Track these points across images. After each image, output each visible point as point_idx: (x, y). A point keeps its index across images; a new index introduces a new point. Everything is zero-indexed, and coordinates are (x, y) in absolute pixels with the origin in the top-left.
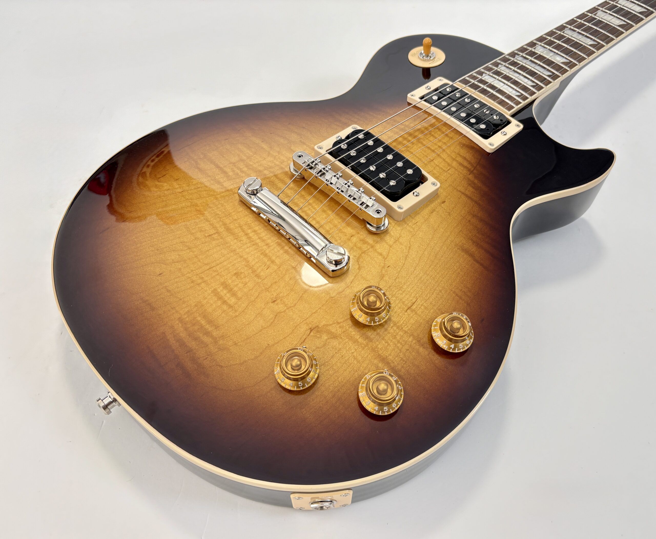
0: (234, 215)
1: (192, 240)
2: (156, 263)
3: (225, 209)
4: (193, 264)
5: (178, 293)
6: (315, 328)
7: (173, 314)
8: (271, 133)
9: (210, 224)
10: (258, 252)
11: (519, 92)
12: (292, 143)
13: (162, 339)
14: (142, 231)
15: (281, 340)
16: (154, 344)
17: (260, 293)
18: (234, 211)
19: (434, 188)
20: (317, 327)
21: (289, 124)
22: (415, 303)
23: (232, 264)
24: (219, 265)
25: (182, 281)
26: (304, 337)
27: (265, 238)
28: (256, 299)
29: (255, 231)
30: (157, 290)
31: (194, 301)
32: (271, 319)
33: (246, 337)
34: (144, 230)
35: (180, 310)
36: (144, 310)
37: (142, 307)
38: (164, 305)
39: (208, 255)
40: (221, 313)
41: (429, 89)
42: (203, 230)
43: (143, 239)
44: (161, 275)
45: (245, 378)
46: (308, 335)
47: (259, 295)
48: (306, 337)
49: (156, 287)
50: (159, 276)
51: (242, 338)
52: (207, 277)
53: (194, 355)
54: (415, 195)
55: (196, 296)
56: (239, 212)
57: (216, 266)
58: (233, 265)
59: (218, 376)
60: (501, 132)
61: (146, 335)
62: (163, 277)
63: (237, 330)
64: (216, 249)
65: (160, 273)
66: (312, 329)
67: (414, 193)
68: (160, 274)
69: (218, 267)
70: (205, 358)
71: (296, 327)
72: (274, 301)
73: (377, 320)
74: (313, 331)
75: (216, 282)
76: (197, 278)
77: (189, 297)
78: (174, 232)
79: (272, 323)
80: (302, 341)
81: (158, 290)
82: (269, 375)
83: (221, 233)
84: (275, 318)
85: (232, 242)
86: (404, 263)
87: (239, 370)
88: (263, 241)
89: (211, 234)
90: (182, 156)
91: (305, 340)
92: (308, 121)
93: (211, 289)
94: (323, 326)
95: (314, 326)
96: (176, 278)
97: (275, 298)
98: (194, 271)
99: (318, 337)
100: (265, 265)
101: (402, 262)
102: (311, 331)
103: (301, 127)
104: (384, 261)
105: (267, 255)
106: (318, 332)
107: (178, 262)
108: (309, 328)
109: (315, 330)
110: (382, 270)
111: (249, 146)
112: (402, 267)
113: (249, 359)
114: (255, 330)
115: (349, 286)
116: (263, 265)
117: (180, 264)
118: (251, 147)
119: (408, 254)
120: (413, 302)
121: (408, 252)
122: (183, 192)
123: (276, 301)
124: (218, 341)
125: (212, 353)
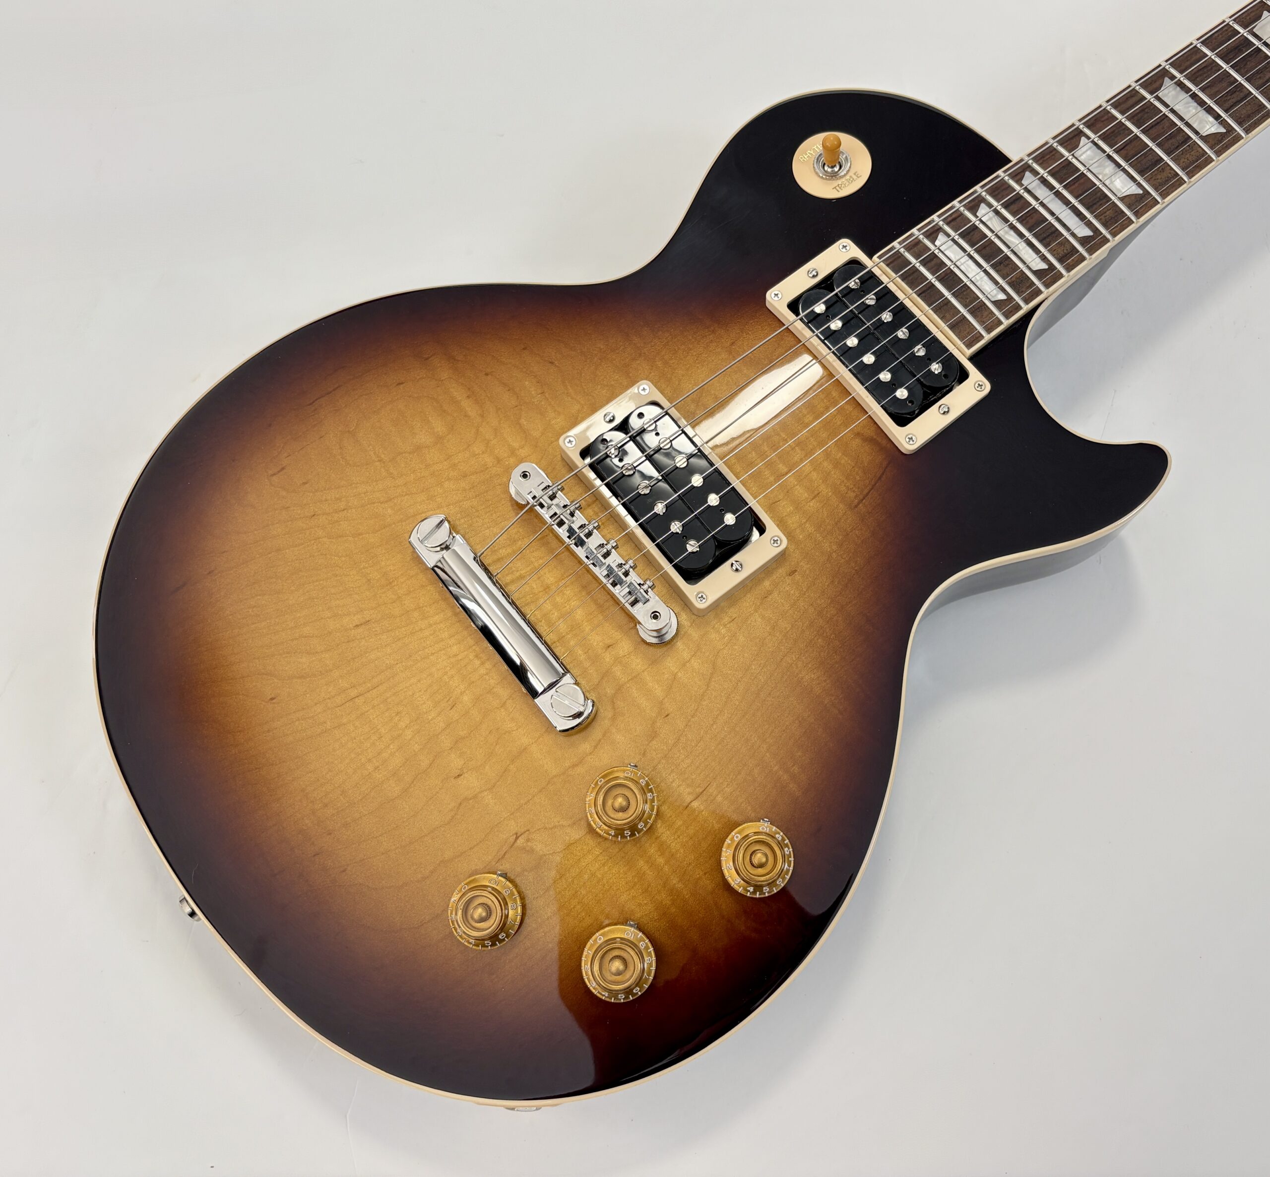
1: (326, 632)
2: (266, 675)
4: (326, 685)
5: (300, 741)
7: (293, 780)
8: (487, 374)
10: (438, 670)
11: (1003, 290)
12: (523, 407)
14: (241, 601)
15: (465, 852)
16: (263, 832)
17: (436, 756)
18: (402, 574)
19: (775, 551)
20: (527, 832)
21: (524, 349)
22: (705, 792)
23: (393, 691)
24: (371, 692)
25: (308, 718)
26: (505, 849)
28: (430, 770)
30: (267, 730)
31: (326, 760)
32: (452, 810)
33: (408, 840)
34: (245, 599)
35: (303, 775)
38: (278, 762)
39: (352, 668)
40: (369, 790)
41: (814, 276)
42: (346, 612)
43: (243, 618)
44: (274, 701)
45: (404, 913)
46: (511, 847)
47: (434, 760)
48: (508, 850)
49: (265, 723)
50: (270, 703)
51: (402, 841)
52: (349, 714)
53: (326, 862)
54: (734, 568)
55: (331, 750)
57: (366, 693)
58: (395, 694)
60: (940, 407)
62: (276, 705)
63: (395, 826)
64: (367, 657)
65: (271, 697)
66: (518, 835)
67: (732, 565)
68: (272, 699)
69: (369, 695)
70: (342, 869)
71: (492, 829)
72: (458, 776)
73: (627, 834)
74: (520, 838)
75: (364, 727)
76: (332, 714)
77: (318, 752)
78: (295, 612)
79: (453, 817)
80: (500, 857)
81: (269, 731)
82: (443, 911)
83: (375, 623)
84: (458, 808)
86: (697, 710)
87: (395, 898)
88: (448, 647)
89: (359, 623)
90: (316, 422)
91: (505, 854)
92: (562, 344)
93: (354, 741)
94: (538, 830)
95: (523, 831)
96: (299, 711)
97: (461, 769)
98: (329, 701)
99: (528, 851)
100: (448, 698)
101: (693, 705)
102: (517, 838)
103: (546, 359)
104: (661, 703)
105: (452, 677)
106: (528, 840)
107: (301, 677)
108: (514, 832)
109: (523, 836)
110: (654, 723)
111: (441, 406)
112: (692, 717)
113: (412, 879)
114: (423, 828)
115: (591, 753)
116: (446, 700)
117: (304, 684)
118: (444, 411)
119: (707, 689)
120: (701, 791)
121: (708, 686)
122: (315, 517)
123: (461, 775)
124: (364, 841)
125: (354, 861)
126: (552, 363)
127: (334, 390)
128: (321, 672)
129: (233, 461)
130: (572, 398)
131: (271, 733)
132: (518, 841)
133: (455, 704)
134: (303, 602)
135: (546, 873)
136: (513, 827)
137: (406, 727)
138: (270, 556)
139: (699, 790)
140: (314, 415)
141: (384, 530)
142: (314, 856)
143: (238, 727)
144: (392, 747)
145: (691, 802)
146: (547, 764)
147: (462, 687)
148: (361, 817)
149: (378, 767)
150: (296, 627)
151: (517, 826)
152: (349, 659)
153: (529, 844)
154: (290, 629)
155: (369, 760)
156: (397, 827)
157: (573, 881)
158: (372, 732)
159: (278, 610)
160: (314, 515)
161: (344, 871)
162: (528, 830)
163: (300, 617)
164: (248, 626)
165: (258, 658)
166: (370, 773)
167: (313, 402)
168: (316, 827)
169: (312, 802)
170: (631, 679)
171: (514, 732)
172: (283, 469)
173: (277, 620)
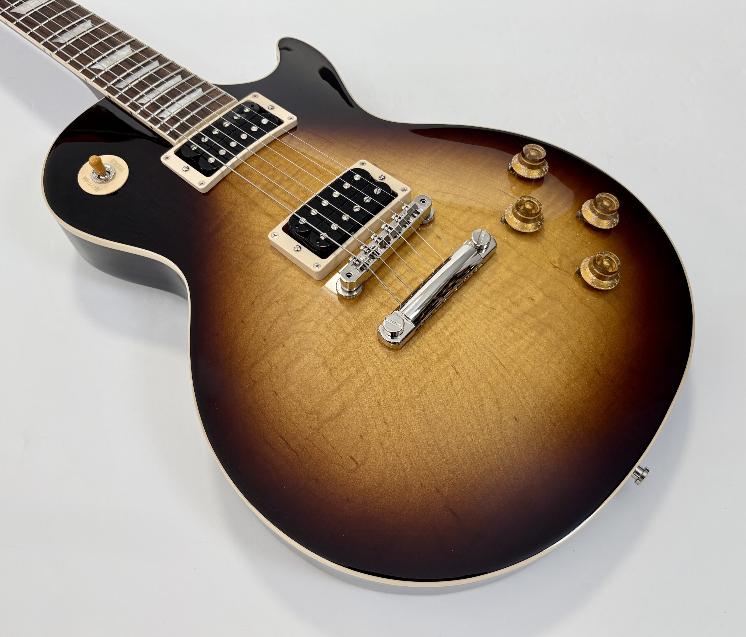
0: (423, 352)
1: (465, 392)
2: (501, 427)
3: (416, 364)
4: (499, 385)
5: (537, 395)
6: (552, 264)
7: (562, 395)
8: (265, 340)
9: (440, 376)
10: (474, 320)
12: (289, 310)
13: (590, 402)
14: (455, 459)
17: (525, 313)
18: (418, 353)
20: (551, 262)
23: (493, 343)
24: (497, 356)
25: (522, 392)
26: (563, 272)
27: (454, 316)
28: (534, 315)
29: (446, 327)
30: (536, 419)
31: (544, 376)
32: (552, 300)
33: (575, 321)
34: (453, 456)
35: (557, 389)
36: (561, 429)
37: (558, 432)
38: (553, 408)
39: (485, 371)
41: (187, 168)
42: (450, 382)
43: (467, 454)
45: (613, 319)
46: (561, 269)
47: (528, 314)
48: (563, 270)
49: (532, 421)
50: (519, 420)
51: (576, 324)
52: (513, 367)
53: (601, 367)
55: (538, 374)
56: (419, 347)
57: (498, 359)
58: (495, 342)
59: (616, 343)
60: (269, 109)
61: (588, 421)
62: (519, 415)
63: (570, 329)
64: (475, 363)
65: (515, 421)
66: (554, 267)
67: (382, 179)
68: (516, 419)
69: (499, 357)
70: (602, 357)
71: (555, 279)
72: (532, 299)
75: (519, 356)
76: (516, 377)
77: (541, 382)
78: (455, 416)
79: (555, 299)
80: (569, 274)
81: (536, 418)
83: (453, 362)
84: (550, 297)
85: (464, 348)
88: (458, 317)
89: (455, 372)
90: (312, 445)
91: (566, 272)
92: (238, 301)
93: (528, 361)
94: (548, 258)
95: (551, 265)
96: (519, 400)
97: (528, 298)
98: (508, 381)
99: (560, 261)
100: (490, 312)
101: (461, 198)
102: (556, 267)
103: (250, 307)
104: (464, 211)
105: (476, 312)
106: (555, 262)
107: (498, 402)
108: (553, 269)
109: (554, 264)
110: (475, 213)
111: (293, 361)
112: (467, 198)
113: (595, 317)
114: (566, 314)
115: (500, 239)
116: (491, 313)
117: (502, 399)
118: (296, 358)
119: (450, 193)
120: (503, 193)
121: (448, 193)
122: (387, 422)
123: (531, 298)
124: (583, 346)
125: (596, 350)
126: (253, 303)
127: (284, 440)
128: (492, 390)
129: (348, 500)
130: (280, 283)
131: (537, 416)
132: (557, 266)
133: (492, 308)
134: (448, 413)
135: (569, 253)
136: (550, 269)
137: (512, 332)
138: (419, 447)
139: (503, 194)
140: (306, 449)
141: (390, 372)
142: (600, 375)
143: (538, 440)
144: (526, 338)
145: (510, 196)
146: (512, 257)
147: (481, 306)
148: (571, 350)
149: (540, 344)
150: (466, 414)
151: (550, 267)
152: (479, 374)
153: (556, 261)
154: (468, 418)
155: (537, 350)
156: (570, 328)
157: (568, 241)
158: (520, 351)
159: (457, 429)
160: (385, 423)
161: (602, 355)
162: (550, 262)
163: (459, 412)
164: (471, 449)
165: (492, 436)
166: (545, 348)
167: (295, 452)
168: (584, 376)
169: (570, 380)
170: (455, 225)
171: (500, 275)
172: (352, 458)
173: (464, 428)
